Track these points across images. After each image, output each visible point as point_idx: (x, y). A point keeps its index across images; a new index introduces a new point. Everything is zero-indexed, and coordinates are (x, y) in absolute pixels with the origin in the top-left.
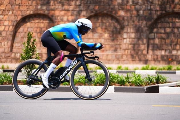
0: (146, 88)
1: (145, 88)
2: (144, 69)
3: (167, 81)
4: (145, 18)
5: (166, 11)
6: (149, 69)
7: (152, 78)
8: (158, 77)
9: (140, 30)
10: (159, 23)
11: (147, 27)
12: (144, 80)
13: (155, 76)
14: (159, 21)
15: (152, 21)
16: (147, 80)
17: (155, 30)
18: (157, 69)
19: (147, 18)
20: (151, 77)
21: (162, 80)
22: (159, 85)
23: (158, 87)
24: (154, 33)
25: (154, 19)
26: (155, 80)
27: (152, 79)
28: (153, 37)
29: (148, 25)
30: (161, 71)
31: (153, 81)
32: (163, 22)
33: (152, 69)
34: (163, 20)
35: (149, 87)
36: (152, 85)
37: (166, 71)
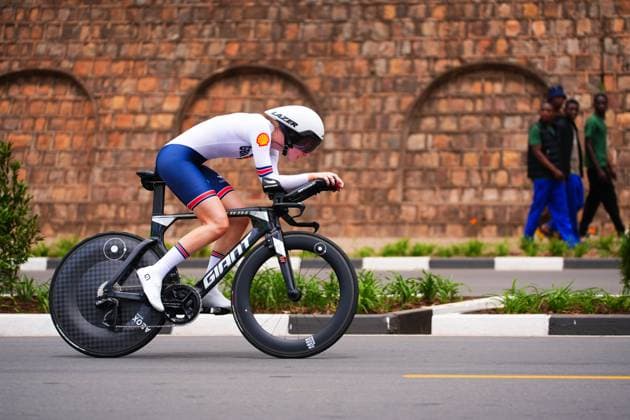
0: (391, 320)
1: (388, 320)
2: (388, 253)
3: (458, 295)
4: (395, 83)
5: (461, 60)
6: (407, 251)
7: (410, 286)
8: (430, 281)
9: (379, 126)
10: (439, 99)
11: (403, 113)
12: (386, 292)
13: (420, 279)
14: (441, 94)
15: (418, 92)
16: (393, 293)
17: (429, 122)
18: (435, 251)
19: (399, 81)
20: (407, 282)
21: (441, 291)
22: (433, 307)
23: (430, 314)
24: (427, 132)
25: (424, 87)
26: (421, 292)
27: (410, 290)
28: (421, 146)
29: (404, 107)
30: (445, 258)
31: (413, 295)
32: (454, 97)
33: (416, 253)
34: (452, 90)
35: (400, 317)
36: (411, 308)
37: (465, 258)
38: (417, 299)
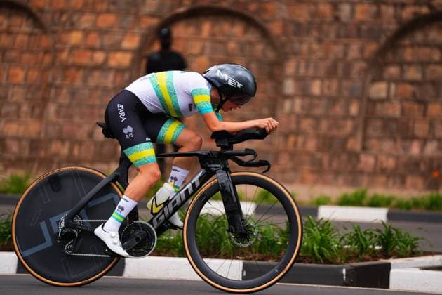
0: (347, 271)
1: (344, 271)
2: (345, 202)
3: (418, 249)
4: (359, 30)
5: (430, 7)
6: (365, 202)
7: (367, 237)
8: (390, 234)
9: (340, 71)
10: (404, 47)
11: (366, 60)
12: (343, 242)
13: (379, 231)
14: (407, 42)
15: (383, 39)
16: (350, 244)
17: (393, 71)
18: (394, 203)
19: (364, 27)
20: (365, 233)
21: (401, 244)
22: (392, 261)
23: (388, 267)
24: (389, 81)
25: (389, 34)
26: (379, 245)
27: (368, 242)
28: (383, 94)
29: (367, 54)
30: (404, 211)
31: (371, 247)
32: (419, 45)
33: (374, 204)
34: (419, 37)
35: (356, 268)
36: (368, 260)
37: (425, 212)
38: (375, 251)
